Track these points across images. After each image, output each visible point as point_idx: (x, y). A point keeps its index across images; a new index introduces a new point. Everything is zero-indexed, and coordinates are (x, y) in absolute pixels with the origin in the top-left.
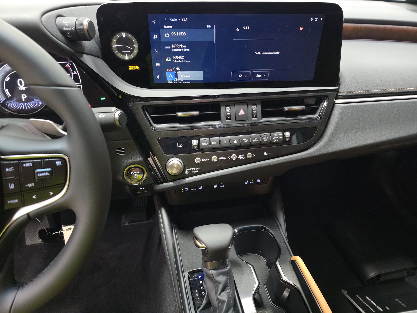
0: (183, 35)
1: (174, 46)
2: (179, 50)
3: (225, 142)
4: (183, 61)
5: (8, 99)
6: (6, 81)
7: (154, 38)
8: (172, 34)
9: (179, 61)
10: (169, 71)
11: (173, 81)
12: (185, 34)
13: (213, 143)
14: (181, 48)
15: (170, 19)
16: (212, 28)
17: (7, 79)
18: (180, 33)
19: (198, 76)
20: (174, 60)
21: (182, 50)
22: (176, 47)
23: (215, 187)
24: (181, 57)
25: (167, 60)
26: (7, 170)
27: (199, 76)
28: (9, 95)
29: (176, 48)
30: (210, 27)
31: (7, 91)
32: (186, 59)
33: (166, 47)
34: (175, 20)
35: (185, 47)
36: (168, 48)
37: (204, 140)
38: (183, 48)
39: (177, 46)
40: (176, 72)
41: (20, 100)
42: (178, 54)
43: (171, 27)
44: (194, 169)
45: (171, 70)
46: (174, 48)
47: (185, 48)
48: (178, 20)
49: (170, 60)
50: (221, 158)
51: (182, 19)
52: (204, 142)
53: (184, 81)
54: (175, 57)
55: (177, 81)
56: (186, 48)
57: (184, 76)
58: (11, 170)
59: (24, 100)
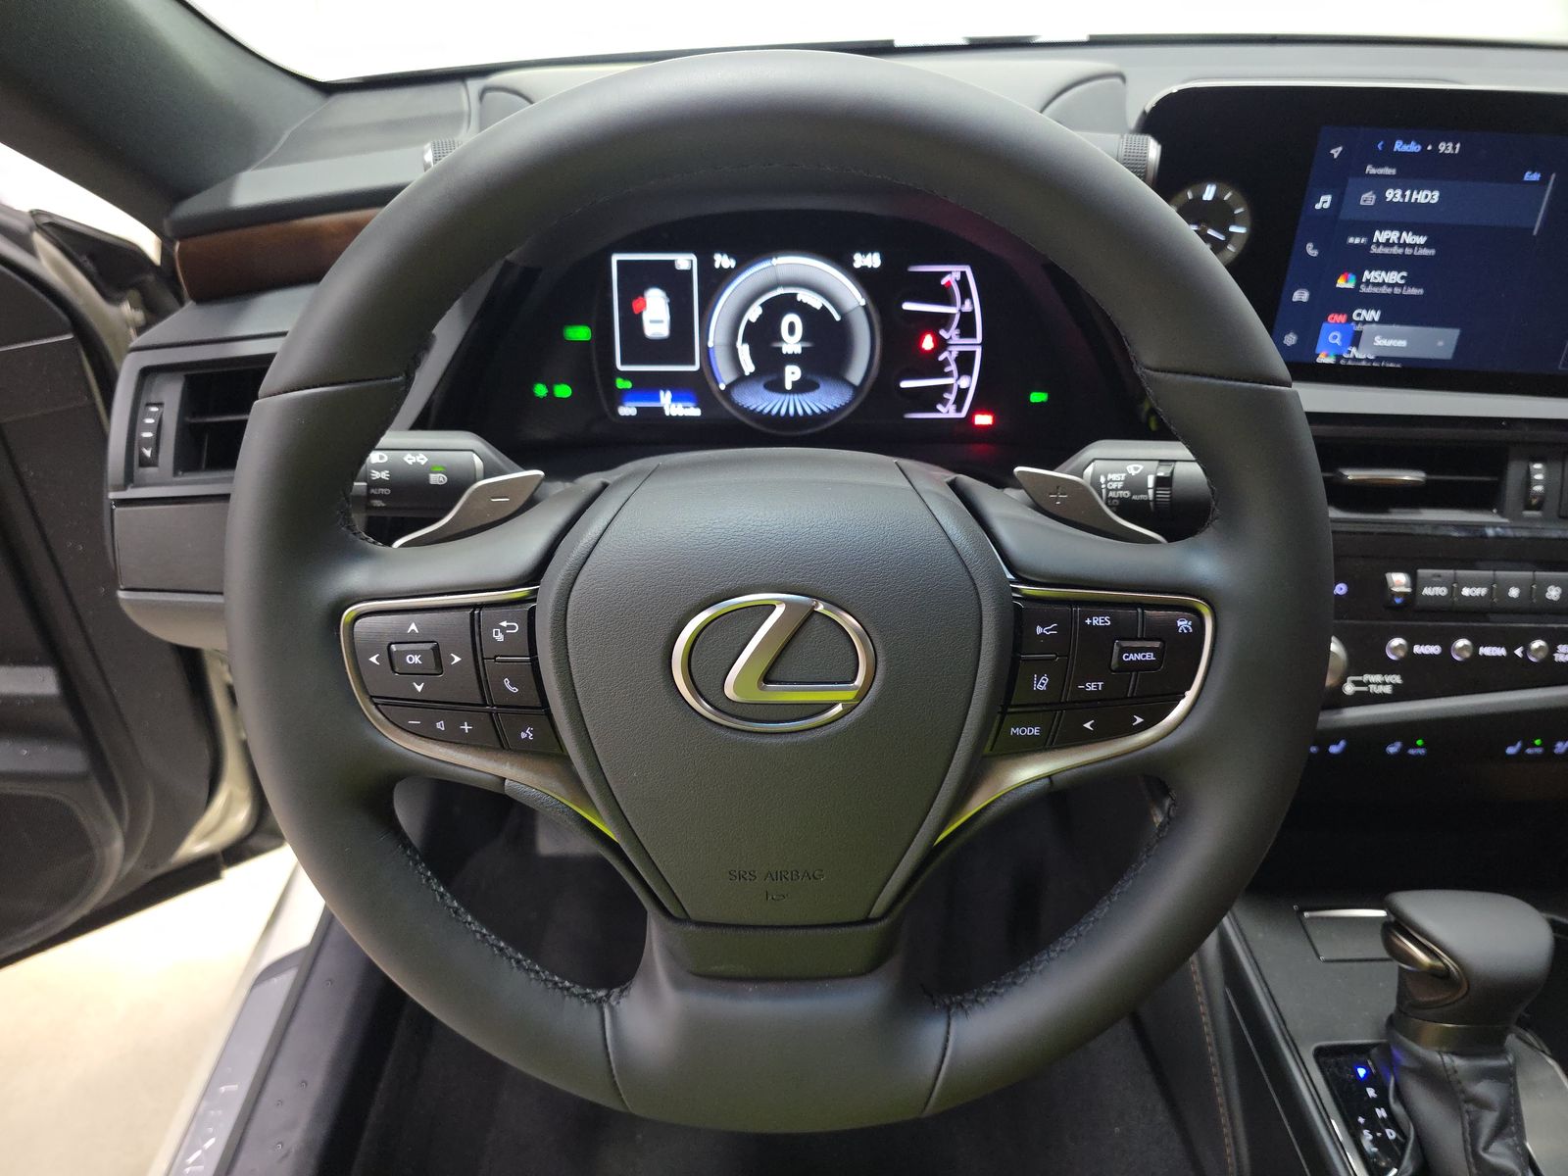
0: (1427, 201)
1: (1380, 236)
2: (1396, 250)
3: (1514, 592)
4: (1397, 291)
5: (741, 379)
6: (749, 321)
7: (1318, 206)
8: (1390, 194)
9: (1384, 290)
10: (1336, 322)
11: (1339, 357)
12: (1434, 197)
13: (1466, 592)
14: (1405, 245)
15: (1399, 146)
16: (1544, 181)
17: (754, 313)
18: (1418, 193)
19: (1438, 343)
20: (1368, 282)
21: (1408, 251)
22: (1388, 240)
23: (1392, 749)
24: (1394, 277)
25: (1341, 283)
26: (1039, 630)
27: (1440, 344)
28: (749, 367)
29: (1387, 244)
30: (1536, 177)
31: (744, 350)
32: (1410, 282)
33: (1351, 240)
34: (1414, 147)
35: (1422, 240)
36: (1357, 241)
37: (1434, 576)
38: (1412, 246)
39: (1394, 236)
40: (1359, 328)
41: (777, 386)
42: (1387, 263)
43: (1393, 172)
44: (1378, 678)
45: (1342, 318)
46: (1378, 244)
47: (1420, 246)
48: (1424, 147)
49: (1351, 285)
50: (1486, 651)
51: (1442, 147)
52: (1433, 585)
53: (1378, 359)
54: (1373, 273)
55: (1354, 359)
56: (1426, 245)
57: (1387, 341)
58: (1047, 631)
59: (788, 386)
